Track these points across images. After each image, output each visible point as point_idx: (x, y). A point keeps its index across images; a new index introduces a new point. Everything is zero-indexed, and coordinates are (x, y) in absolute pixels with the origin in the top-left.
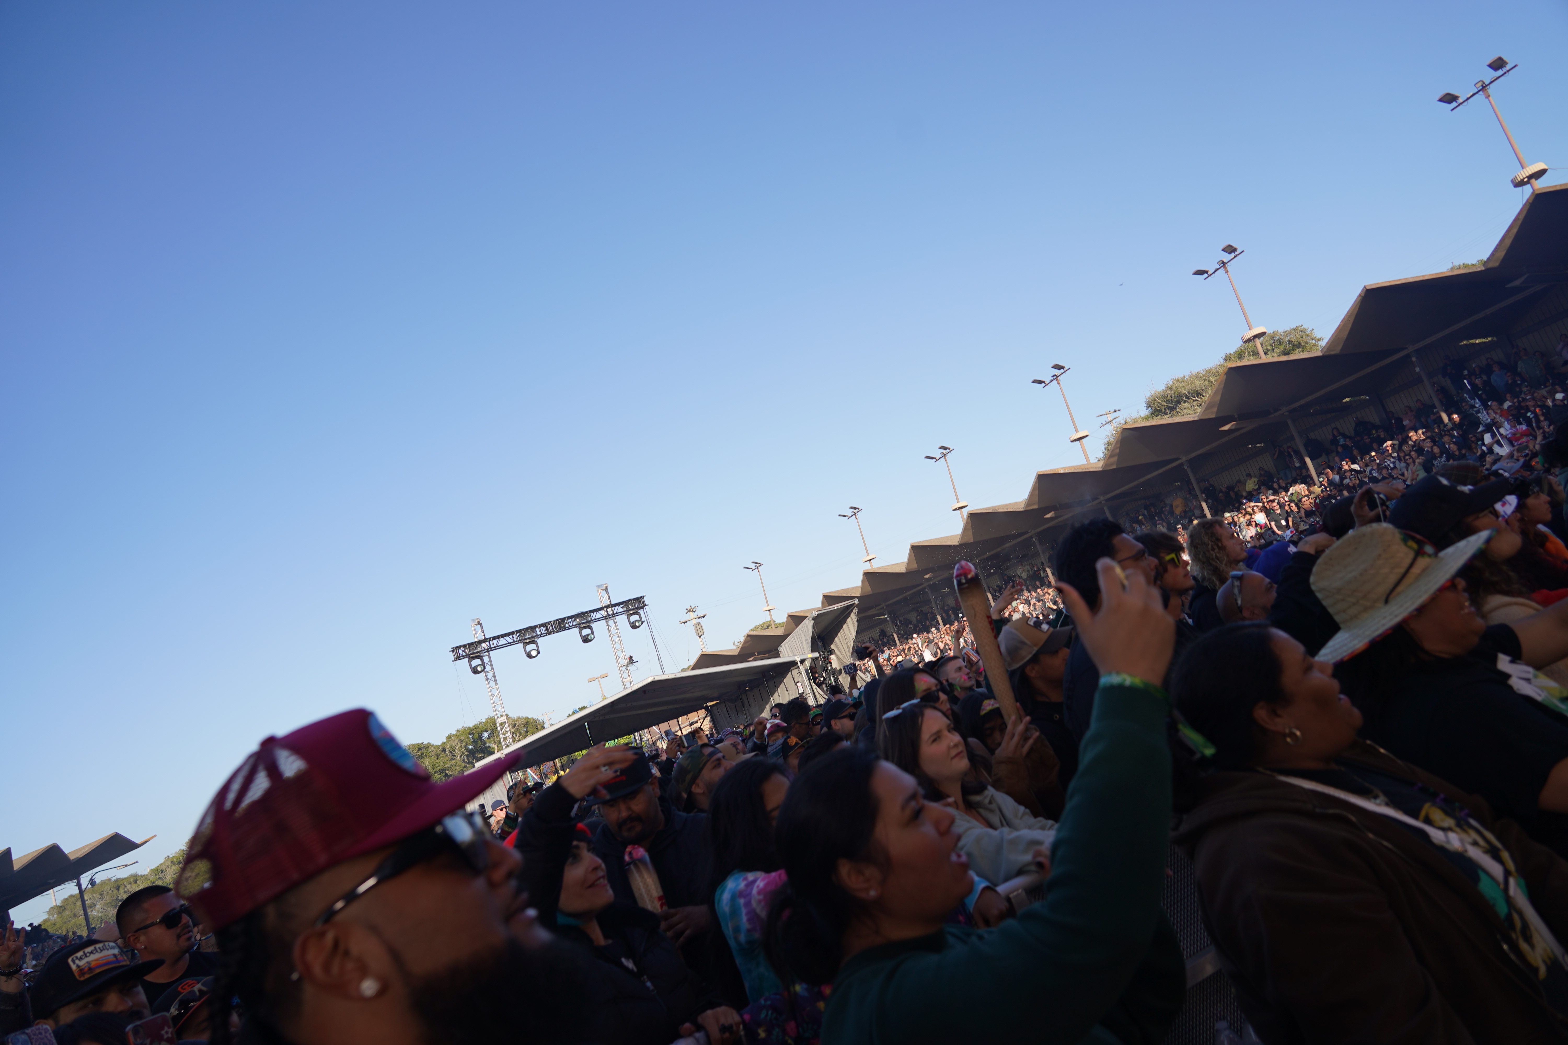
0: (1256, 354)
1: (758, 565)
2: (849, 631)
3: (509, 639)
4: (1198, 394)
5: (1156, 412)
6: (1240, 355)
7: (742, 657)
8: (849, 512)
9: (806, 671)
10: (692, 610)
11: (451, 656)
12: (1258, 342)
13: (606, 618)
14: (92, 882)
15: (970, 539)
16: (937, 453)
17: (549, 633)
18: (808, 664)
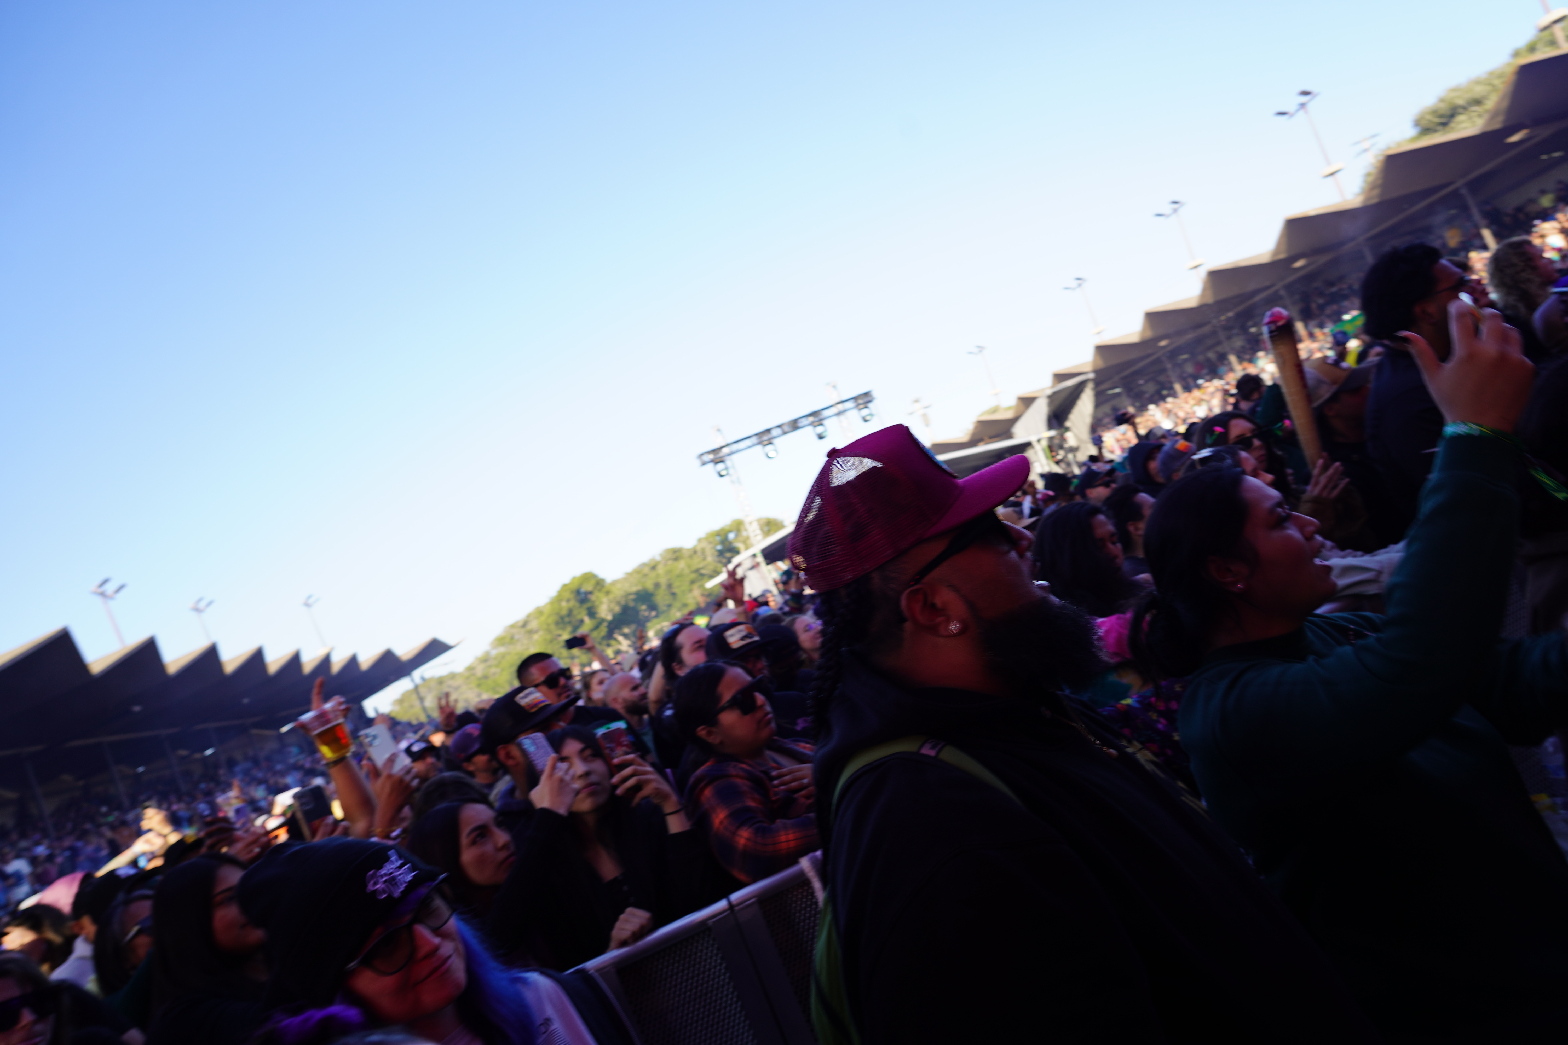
0: (1553, 43)
1: (981, 348)
2: (1085, 407)
3: (748, 443)
4: (1478, 102)
5: (1426, 130)
6: (1532, 48)
7: (972, 443)
8: (1075, 283)
9: (1044, 450)
10: (917, 401)
11: (698, 462)
12: (1557, 28)
13: (839, 414)
14: (423, 679)
15: (1210, 300)
16: (1167, 209)
17: (785, 433)
18: (1044, 443)
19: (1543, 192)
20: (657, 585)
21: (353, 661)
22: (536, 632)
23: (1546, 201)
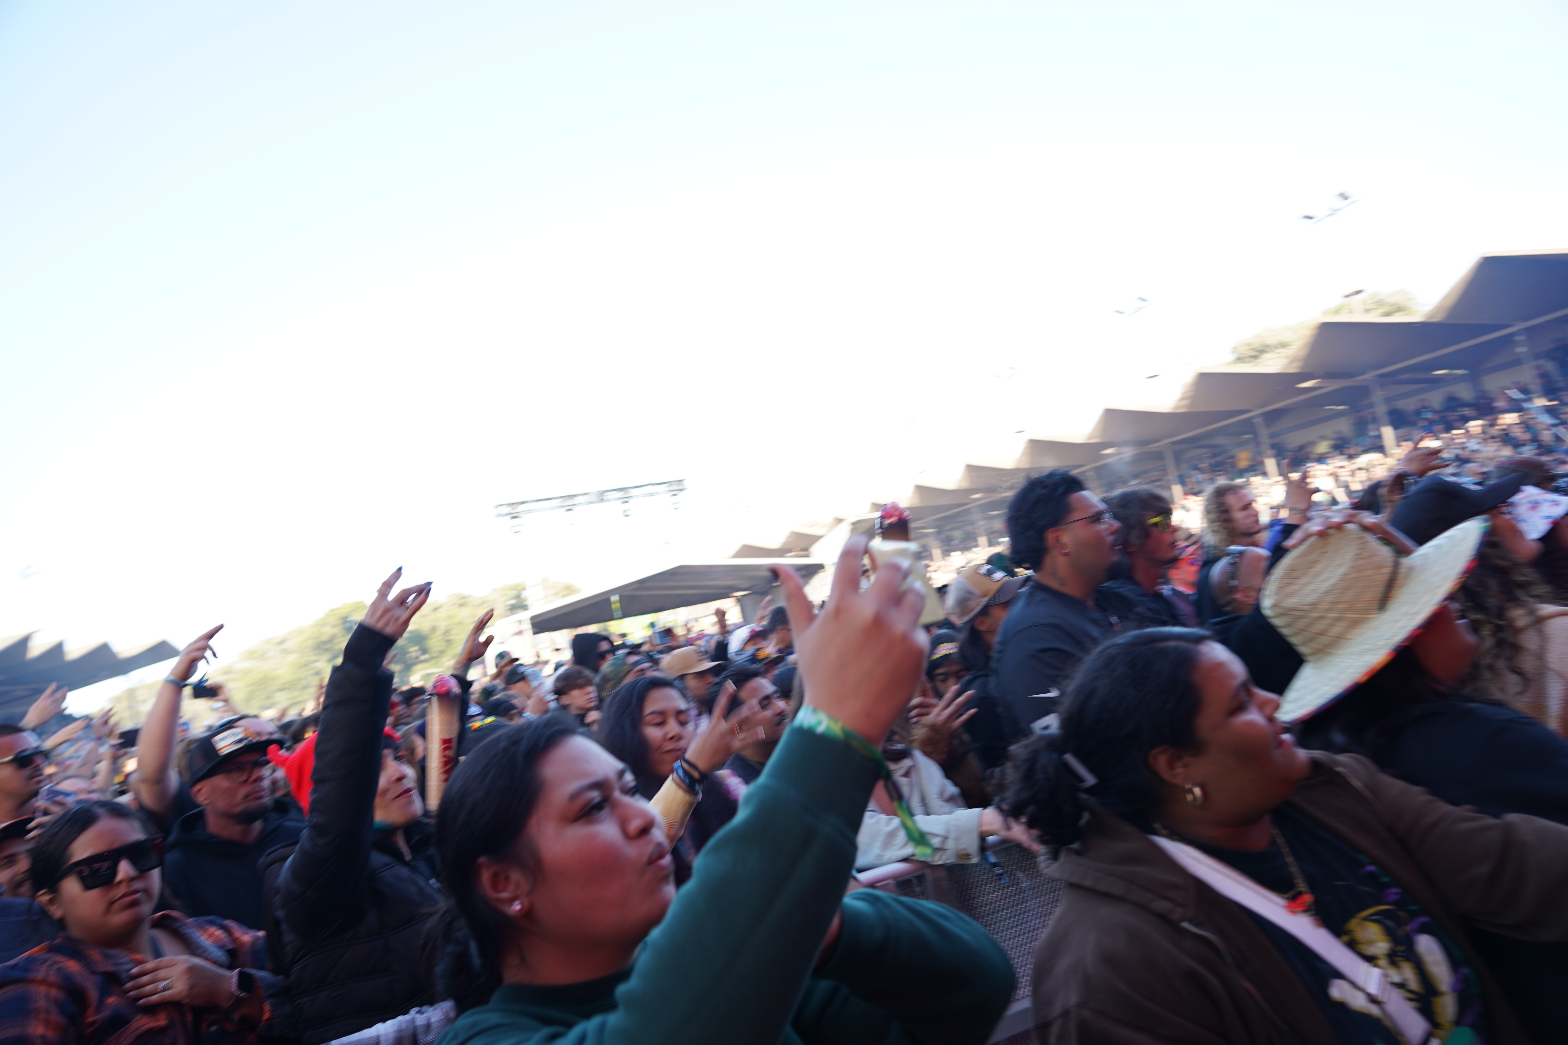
4: (1283, 345)
5: (1241, 359)
7: (781, 551)
12: (1357, 298)
15: (1026, 465)
19: (1324, 438)
20: (434, 629)
21: (58, 649)
22: (293, 652)
23: (1323, 447)
